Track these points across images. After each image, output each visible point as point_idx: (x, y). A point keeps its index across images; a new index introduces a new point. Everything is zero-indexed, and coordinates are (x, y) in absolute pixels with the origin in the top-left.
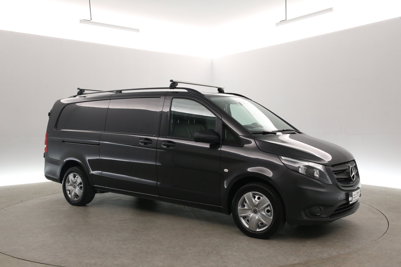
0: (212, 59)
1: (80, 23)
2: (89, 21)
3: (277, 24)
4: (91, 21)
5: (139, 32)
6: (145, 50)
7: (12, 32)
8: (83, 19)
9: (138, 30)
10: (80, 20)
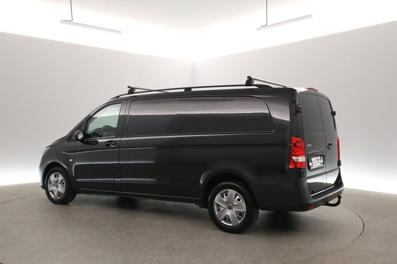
0: (194, 62)
1: (61, 23)
2: (70, 22)
3: (258, 29)
4: (72, 21)
6: (127, 52)
8: (63, 19)
9: (120, 32)
10: (61, 20)
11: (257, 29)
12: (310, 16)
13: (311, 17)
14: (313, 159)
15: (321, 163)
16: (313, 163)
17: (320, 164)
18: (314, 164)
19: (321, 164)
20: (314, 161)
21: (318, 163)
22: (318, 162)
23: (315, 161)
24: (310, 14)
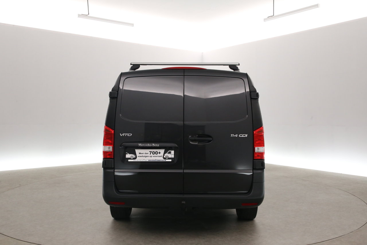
1: (78, 17)
2: (86, 16)
4: (88, 15)
8: (81, 14)
9: (132, 25)
10: (78, 15)
11: (264, 20)
12: (317, 6)
13: (318, 7)
14: (141, 151)
17: (160, 158)
18: (141, 156)
19: (165, 159)
20: (140, 153)
22: (156, 155)
23: (147, 153)
24: (317, 4)
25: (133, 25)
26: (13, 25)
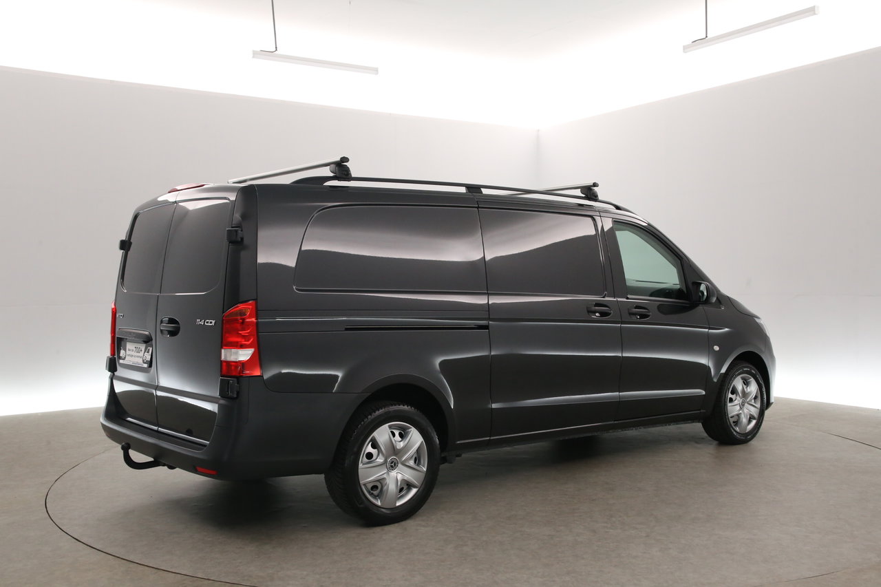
0: (538, 130)
1: (253, 57)
2: (271, 54)
3: (686, 48)
4: (276, 52)
5: (377, 73)
6: (390, 114)
7: (113, 81)
8: (258, 49)
9: (375, 71)
10: (253, 51)
11: (684, 49)
12: (811, 11)
13: (815, 14)
14: (129, 346)
15: (143, 360)
16: (128, 352)
17: (140, 361)
18: (128, 355)
19: (144, 363)
20: (129, 350)
21: (138, 357)
22: (138, 354)
23: (133, 350)
25: (377, 71)
26: (112, 82)
